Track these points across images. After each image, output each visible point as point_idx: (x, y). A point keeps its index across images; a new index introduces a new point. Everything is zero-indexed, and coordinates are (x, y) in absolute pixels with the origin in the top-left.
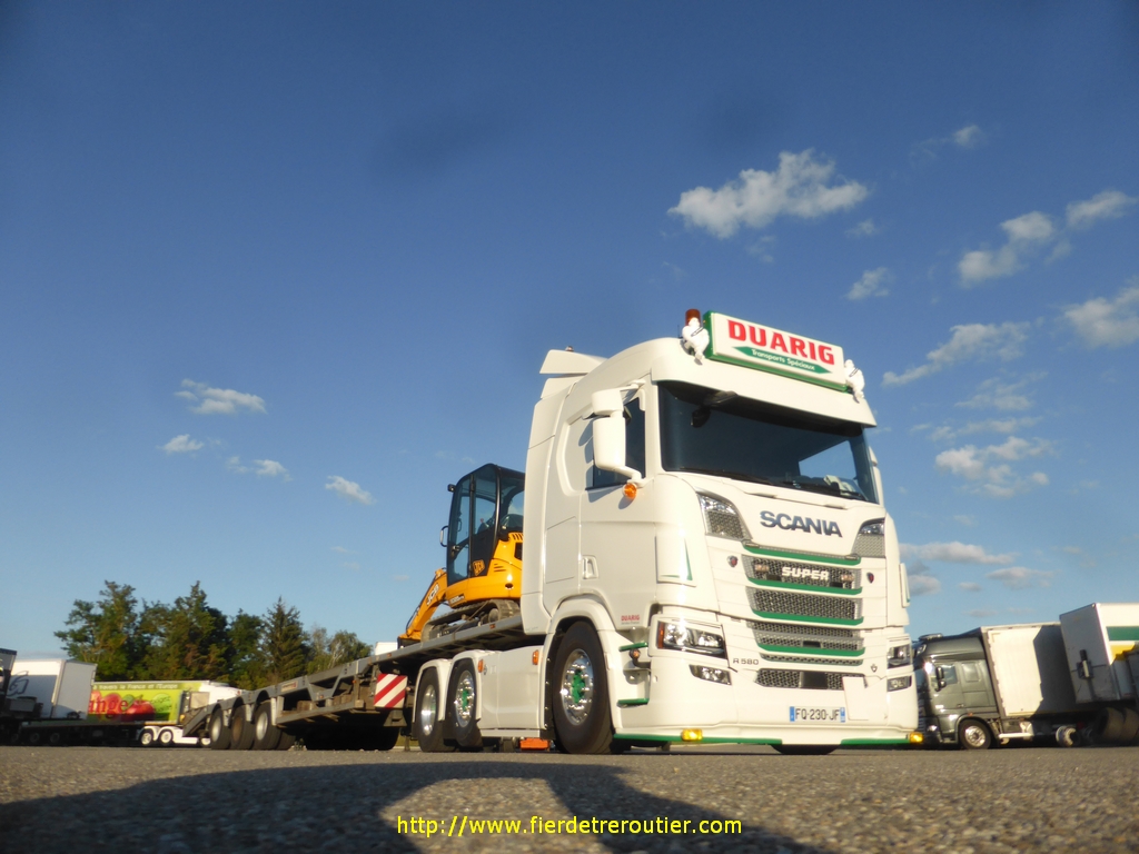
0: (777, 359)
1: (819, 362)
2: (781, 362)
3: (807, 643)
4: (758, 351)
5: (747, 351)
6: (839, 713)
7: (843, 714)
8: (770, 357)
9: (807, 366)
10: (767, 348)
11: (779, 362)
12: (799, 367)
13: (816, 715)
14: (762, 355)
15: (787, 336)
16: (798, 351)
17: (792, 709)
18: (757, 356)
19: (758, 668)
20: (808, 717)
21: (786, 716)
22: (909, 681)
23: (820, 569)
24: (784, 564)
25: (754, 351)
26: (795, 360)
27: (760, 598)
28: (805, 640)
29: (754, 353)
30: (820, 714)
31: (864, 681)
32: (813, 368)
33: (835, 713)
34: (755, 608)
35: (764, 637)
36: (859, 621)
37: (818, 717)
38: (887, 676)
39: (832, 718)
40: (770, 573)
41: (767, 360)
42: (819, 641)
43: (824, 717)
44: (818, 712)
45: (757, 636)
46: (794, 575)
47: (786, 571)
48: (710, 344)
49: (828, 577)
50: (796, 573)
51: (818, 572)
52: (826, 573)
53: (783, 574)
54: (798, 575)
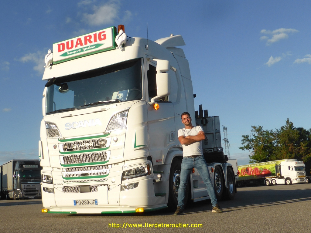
0: (78, 51)
1: (98, 42)
2: (80, 52)
3: (82, 175)
4: (69, 52)
5: (65, 54)
6: (95, 202)
7: (96, 202)
8: (74, 52)
9: (92, 47)
10: (74, 48)
11: (79, 52)
12: (88, 50)
13: (84, 202)
14: (71, 53)
15: (82, 38)
16: (88, 42)
17: (75, 201)
18: (69, 55)
19: (63, 186)
20: (81, 204)
21: (73, 204)
22: (136, 185)
23: (90, 142)
24: (74, 143)
25: (68, 53)
26: (86, 47)
27: (65, 159)
28: (82, 173)
29: (68, 54)
30: (86, 202)
31: (108, 187)
32: (95, 46)
33: (93, 202)
34: (63, 163)
35: (66, 174)
36: (108, 161)
37: (86, 203)
38: (121, 184)
39: (91, 203)
40: (69, 149)
41: (73, 54)
42: (88, 173)
43: (88, 203)
44: (85, 201)
45: (63, 174)
46: (78, 147)
47: (75, 146)
48: (53, 59)
49: (93, 144)
50: (79, 146)
51: (89, 143)
52: (93, 143)
53: (74, 148)
54: (79, 147)
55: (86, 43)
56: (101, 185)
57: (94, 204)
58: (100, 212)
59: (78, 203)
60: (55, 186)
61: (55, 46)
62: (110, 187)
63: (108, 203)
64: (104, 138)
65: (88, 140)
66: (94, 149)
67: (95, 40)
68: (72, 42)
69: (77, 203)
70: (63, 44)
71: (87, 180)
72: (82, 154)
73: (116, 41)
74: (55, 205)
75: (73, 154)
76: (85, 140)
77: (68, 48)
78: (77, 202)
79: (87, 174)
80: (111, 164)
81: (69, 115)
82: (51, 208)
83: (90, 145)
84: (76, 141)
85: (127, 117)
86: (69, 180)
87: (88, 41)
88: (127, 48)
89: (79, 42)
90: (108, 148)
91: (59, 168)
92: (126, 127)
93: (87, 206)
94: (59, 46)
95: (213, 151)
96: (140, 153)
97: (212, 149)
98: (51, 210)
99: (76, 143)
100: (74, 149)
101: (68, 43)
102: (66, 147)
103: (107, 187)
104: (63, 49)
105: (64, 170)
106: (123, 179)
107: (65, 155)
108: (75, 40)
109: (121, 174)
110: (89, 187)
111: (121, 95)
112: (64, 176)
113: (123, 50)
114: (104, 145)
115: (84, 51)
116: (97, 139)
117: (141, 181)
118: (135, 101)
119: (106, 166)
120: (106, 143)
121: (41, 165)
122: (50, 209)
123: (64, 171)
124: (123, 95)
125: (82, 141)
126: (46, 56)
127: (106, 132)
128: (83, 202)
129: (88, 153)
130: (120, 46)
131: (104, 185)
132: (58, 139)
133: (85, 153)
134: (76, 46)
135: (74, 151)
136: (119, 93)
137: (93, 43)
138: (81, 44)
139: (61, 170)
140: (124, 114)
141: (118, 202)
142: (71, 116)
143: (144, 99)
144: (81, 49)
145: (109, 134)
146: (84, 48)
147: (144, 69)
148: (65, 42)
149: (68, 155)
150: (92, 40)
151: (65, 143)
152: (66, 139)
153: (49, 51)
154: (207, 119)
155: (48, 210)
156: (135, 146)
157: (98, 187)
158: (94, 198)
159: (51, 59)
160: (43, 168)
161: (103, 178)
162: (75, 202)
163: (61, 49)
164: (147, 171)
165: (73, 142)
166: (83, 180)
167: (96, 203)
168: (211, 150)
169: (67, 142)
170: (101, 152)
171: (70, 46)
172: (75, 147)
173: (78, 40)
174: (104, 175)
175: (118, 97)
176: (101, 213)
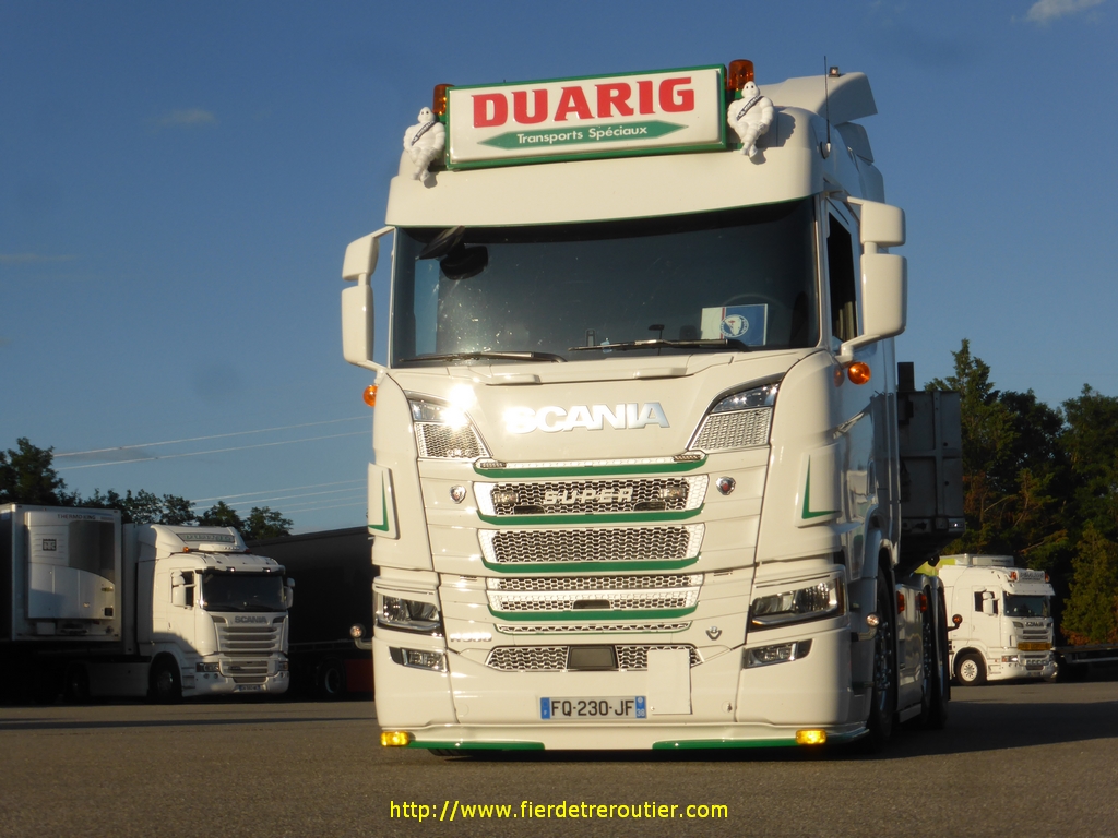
0: (567, 136)
1: (659, 114)
2: (577, 141)
3: (580, 604)
4: (527, 134)
5: (508, 140)
7: (641, 706)
8: (549, 138)
9: (631, 131)
10: (550, 123)
11: (571, 141)
12: (613, 138)
13: (589, 708)
14: (536, 139)
15: (590, 88)
17: (545, 702)
18: (527, 145)
19: (489, 644)
20: (575, 713)
22: (803, 648)
23: (617, 486)
24: (549, 487)
25: (520, 136)
26: (604, 128)
27: (499, 542)
28: (580, 598)
29: (522, 139)
30: (599, 707)
31: (691, 654)
32: (643, 130)
33: (625, 706)
34: (491, 558)
35: (505, 600)
36: (693, 560)
37: (593, 711)
38: (745, 643)
39: (619, 711)
40: (521, 502)
41: (547, 144)
42: (605, 598)
43: (604, 711)
44: (593, 705)
45: (492, 600)
47: (550, 498)
48: (445, 148)
49: (633, 495)
50: (569, 497)
51: (612, 490)
52: (631, 490)
53: (545, 502)
56: (660, 646)
57: (632, 712)
58: (649, 746)
59: (559, 712)
60: (453, 645)
61: (461, 102)
62: (701, 654)
63: (691, 712)
64: (677, 476)
65: (610, 478)
66: (632, 512)
67: (646, 107)
68: (541, 97)
69: (554, 708)
70: (500, 101)
71: (599, 623)
72: (582, 527)
73: (732, 121)
74: (450, 716)
75: (543, 528)
76: (596, 479)
77: (521, 116)
78: (556, 705)
79: (604, 603)
80: (703, 573)
81: (531, 380)
82: (430, 729)
83: (620, 496)
84: (555, 480)
85: (773, 406)
86: (518, 624)
87: (612, 104)
88: (769, 153)
89: (572, 103)
90: (696, 512)
91: (472, 577)
92: (769, 443)
93: (598, 721)
94: (480, 103)
96: (818, 540)
99: (560, 488)
101: (520, 99)
102: (504, 498)
103: (686, 652)
104: (500, 118)
105: (494, 583)
106: (751, 627)
107: (504, 529)
108: (555, 91)
109: (747, 609)
110: (608, 653)
111: (737, 325)
112: (497, 607)
114: (681, 499)
115: (594, 140)
116: (651, 477)
117: (819, 634)
118: (800, 353)
119: (679, 576)
120: (687, 494)
121: (376, 560)
123: (490, 587)
124: (747, 323)
125: (582, 479)
127: (688, 453)
128: (582, 705)
129: (610, 526)
131: (674, 646)
132: (474, 464)
133: (597, 527)
134: (560, 116)
135: (546, 514)
136: (729, 313)
137: (637, 117)
138: (585, 114)
139: (480, 583)
141: (730, 708)
142: (537, 382)
143: (823, 344)
144: (585, 130)
145: (698, 462)
146: (597, 128)
147: (820, 233)
148: (508, 92)
149: (517, 529)
150: (633, 101)
151: (503, 482)
152: (510, 466)
153: (425, 116)
154: (911, 399)
155: (410, 736)
156: (807, 514)
157: (651, 654)
158: (630, 692)
161: (668, 622)
162: (547, 706)
163: (490, 113)
165: (542, 481)
166: (585, 624)
167: (641, 712)
168: (923, 526)
169: (515, 482)
170: (664, 525)
171: (531, 111)
172: (554, 502)
173: (567, 93)
174: (677, 610)
175: (727, 328)
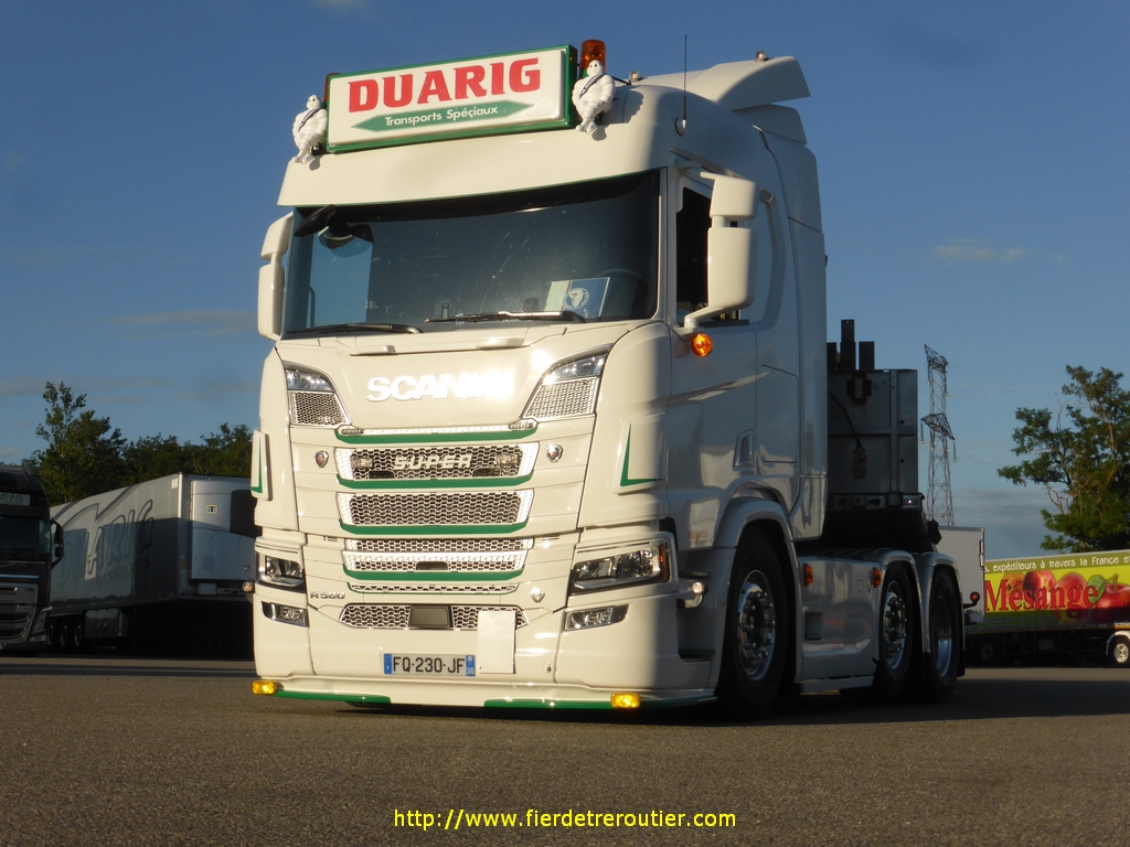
0: (428, 118)
1: (509, 95)
2: (437, 122)
3: (421, 565)
4: (394, 116)
5: (377, 124)
6: (463, 665)
7: (471, 663)
8: (413, 120)
10: (413, 106)
11: (432, 122)
12: (468, 118)
13: (425, 665)
14: (401, 121)
15: (449, 71)
16: (469, 91)
17: (387, 658)
18: (394, 127)
19: (344, 603)
20: (413, 669)
21: (379, 667)
22: (618, 613)
23: (458, 452)
24: (399, 453)
25: (388, 119)
26: (460, 109)
27: (358, 506)
28: (422, 560)
29: (389, 122)
30: (433, 665)
31: (518, 615)
32: (494, 110)
33: (457, 663)
34: (348, 520)
35: (358, 560)
36: (522, 525)
37: (429, 668)
38: (566, 607)
39: (452, 669)
40: (377, 469)
41: (410, 125)
42: (444, 560)
43: (438, 668)
44: (429, 662)
45: (347, 560)
46: (412, 467)
47: (400, 463)
48: (326, 133)
49: (471, 462)
50: (416, 463)
51: (454, 456)
52: (469, 456)
53: (395, 468)
54: (418, 467)
55: (461, 94)
56: (491, 607)
57: (463, 670)
58: (480, 703)
59: (399, 668)
60: (313, 601)
61: (340, 88)
62: (525, 615)
63: (514, 672)
64: (512, 443)
65: (452, 445)
66: (471, 477)
67: (498, 88)
68: (407, 81)
69: (395, 664)
70: (372, 86)
71: (438, 584)
72: (426, 492)
73: (575, 99)
74: (309, 669)
75: (392, 492)
76: (440, 445)
77: (390, 101)
78: (397, 661)
79: (442, 565)
80: (534, 537)
81: (385, 350)
82: (292, 680)
83: (461, 462)
84: (405, 446)
85: (600, 376)
86: (368, 583)
87: (468, 88)
88: (612, 129)
89: (433, 87)
90: (527, 478)
91: (333, 538)
92: (595, 412)
93: (433, 678)
94: (355, 88)
95: (882, 505)
96: (639, 506)
97: (881, 498)
98: (288, 688)
99: (408, 454)
100: (396, 471)
101: (390, 83)
102: (364, 462)
103: (513, 614)
104: (371, 104)
105: (352, 544)
106: (571, 590)
107: (360, 493)
108: (419, 75)
109: (568, 574)
110: (444, 613)
111: (579, 297)
112: (352, 567)
113: (599, 136)
114: (514, 466)
115: (451, 121)
116: (488, 444)
117: (637, 600)
118: (631, 324)
119: (512, 540)
120: (519, 461)
121: (258, 522)
122: (283, 684)
123: (350, 548)
124: (588, 296)
125: (427, 446)
126: (300, 118)
127: (522, 421)
128: (420, 661)
129: (450, 491)
130: (588, 122)
131: (503, 607)
132: (336, 431)
133: (439, 491)
134: (423, 99)
135: (396, 479)
136: (574, 286)
137: (489, 98)
138: (444, 96)
139: (340, 543)
140: (587, 365)
141: (549, 669)
142: (391, 352)
143: (661, 315)
144: (443, 111)
145: (531, 430)
146: (454, 109)
147: (668, 207)
148: (379, 78)
149: (370, 493)
150: (486, 83)
151: (360, 447)
152: (367, 433)
153: (312, 103)
154: (870, 377)
155: (278, 686)
156: (625, 481)
157: (482, 615)
158: (461, 651)
159: (319, 131)
160: (265, 532)
161: (498, 584)
162: (390, 662)
163: (363, 100)
164: (656, 569)
165: (393, 447)
166: (426, 584)
167: (471, 670)
168: (878, 502)
169: (371, 447)
170: (498, 490)
171: (398, 96)
172: (402, 468)
173: (430, 76)
174: (508, 573)
175: (569, 301)
176: (482, 705)
